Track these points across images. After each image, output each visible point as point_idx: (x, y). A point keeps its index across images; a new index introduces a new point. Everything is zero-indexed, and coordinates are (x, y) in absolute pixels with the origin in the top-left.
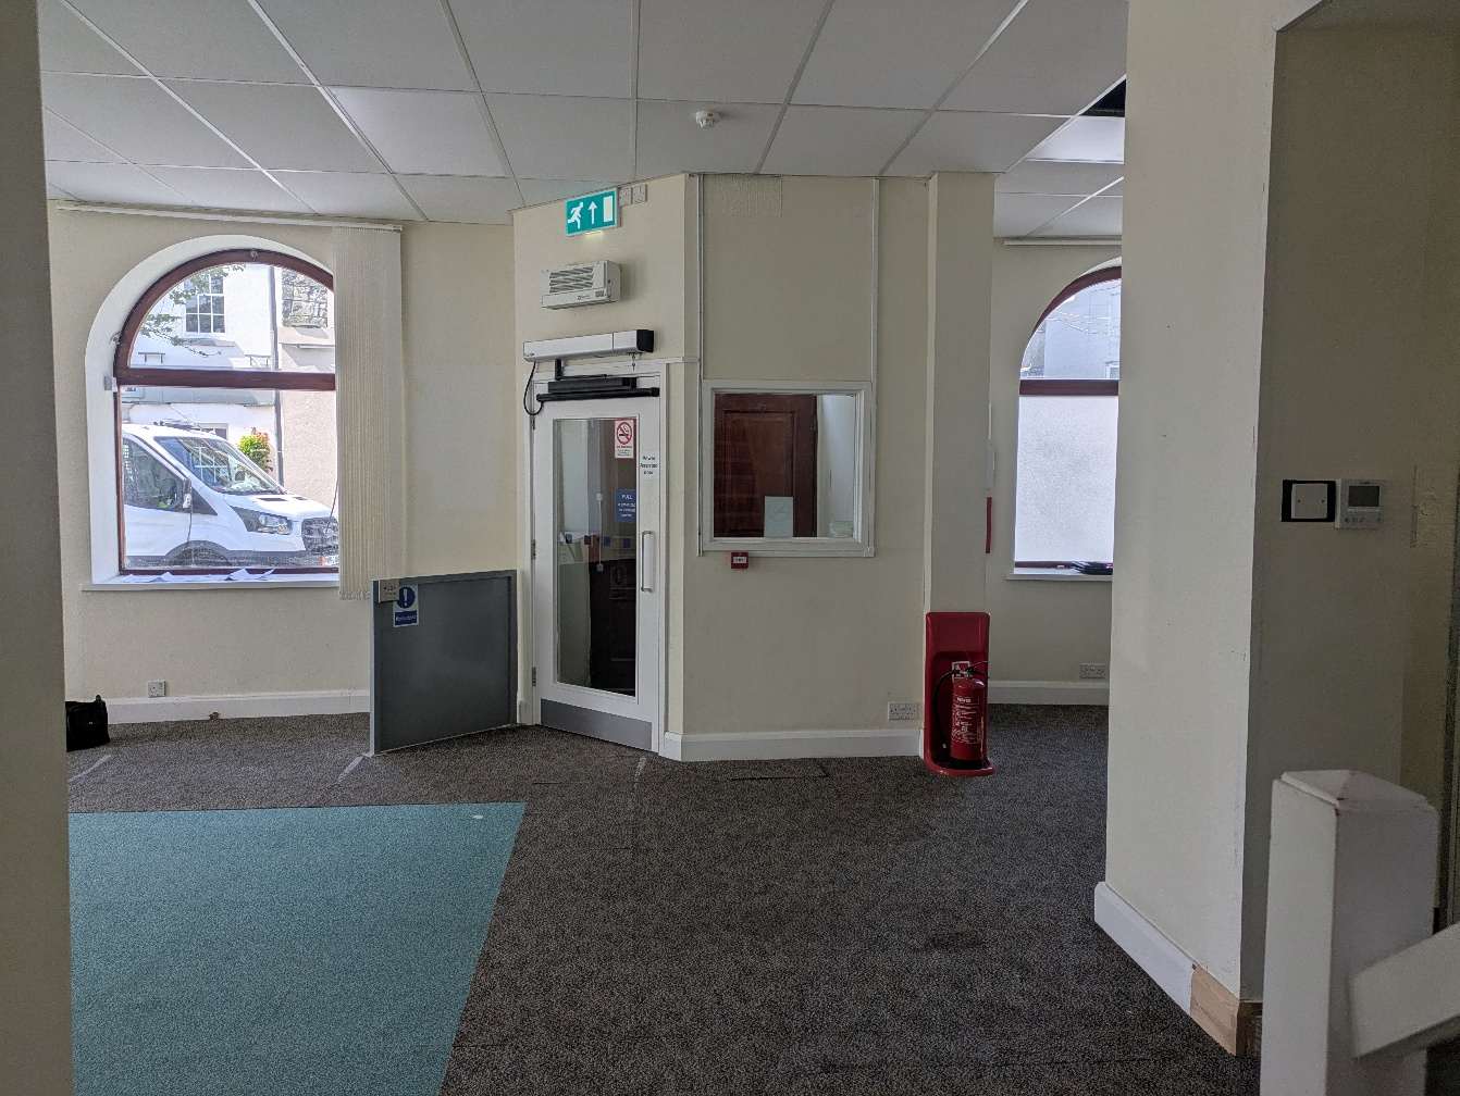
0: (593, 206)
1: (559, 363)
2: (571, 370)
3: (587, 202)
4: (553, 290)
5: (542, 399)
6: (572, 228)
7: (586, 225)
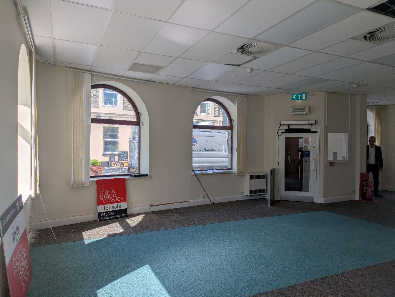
0: (299, 96)
1: (289, 125)
2: (291, 127)
3: (298, 95)
4: (293, 112)
5: (282, 133)
6: (293, 99)
7: (297, 98)
